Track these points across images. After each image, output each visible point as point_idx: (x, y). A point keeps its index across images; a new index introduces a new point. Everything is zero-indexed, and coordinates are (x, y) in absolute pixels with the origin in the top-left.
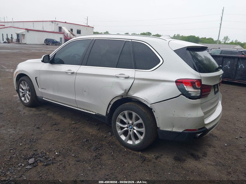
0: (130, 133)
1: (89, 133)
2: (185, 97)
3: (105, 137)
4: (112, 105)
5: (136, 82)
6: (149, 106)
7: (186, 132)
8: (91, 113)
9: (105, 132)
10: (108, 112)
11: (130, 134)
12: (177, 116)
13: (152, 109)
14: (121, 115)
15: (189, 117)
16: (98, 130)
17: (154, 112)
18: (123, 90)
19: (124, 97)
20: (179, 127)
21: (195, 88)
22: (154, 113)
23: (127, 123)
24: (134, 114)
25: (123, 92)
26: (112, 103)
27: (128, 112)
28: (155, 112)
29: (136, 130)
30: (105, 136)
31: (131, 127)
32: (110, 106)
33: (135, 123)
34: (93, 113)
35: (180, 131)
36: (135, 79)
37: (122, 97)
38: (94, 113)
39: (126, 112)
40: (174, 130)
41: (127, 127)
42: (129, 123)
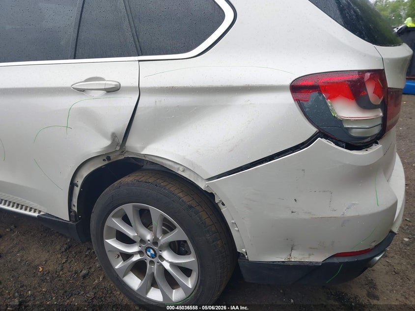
0: (152, 269)
1: (36, 268)
2: (333, 145)
3: (84, 277)
4: (81, 188)
5: (147, 101)
6: (202, 185)
7: (336, 260)
8: (27, 213)
9: (86, 256)
10: (75, 209)
11: (153, 273)
12: (307, 217)
13: (212, 196)
14: (114, 216)
15: (351, 213)
16: (66, 250)
17: (220, 205)
18: (104, 135)
19: (114, 158)
20: (311, 248)
21: (366, 105)
22: (224, 210)
23: (138, 240)
24: (156, 213)
25: (107, 143)
26: (80, 181)
27: (134, 206)
28: (223, 204)
29: (167, 261)
30: (84, 272)
31: (152, 252)
32: (77, 190)
33: (163, 240)
34: (32, 214)
35: (318, 258)
36: (140, 90)
37: (109, 158)
38: (36, 214)
39: (129, 209)
40: (297, 257)
41: (140, 252)
42: (143, 241)
